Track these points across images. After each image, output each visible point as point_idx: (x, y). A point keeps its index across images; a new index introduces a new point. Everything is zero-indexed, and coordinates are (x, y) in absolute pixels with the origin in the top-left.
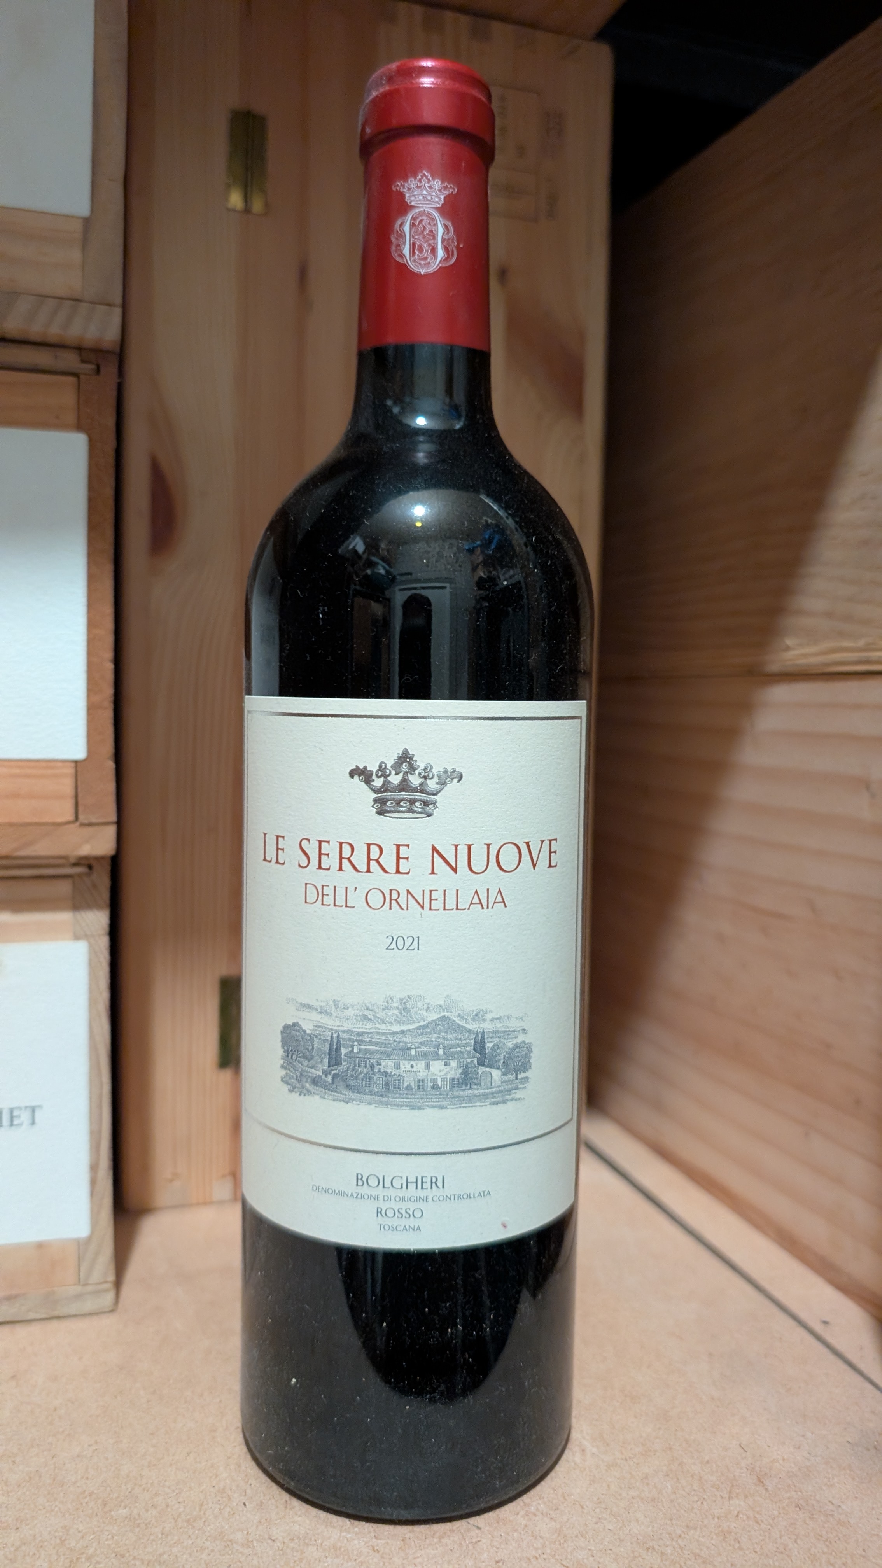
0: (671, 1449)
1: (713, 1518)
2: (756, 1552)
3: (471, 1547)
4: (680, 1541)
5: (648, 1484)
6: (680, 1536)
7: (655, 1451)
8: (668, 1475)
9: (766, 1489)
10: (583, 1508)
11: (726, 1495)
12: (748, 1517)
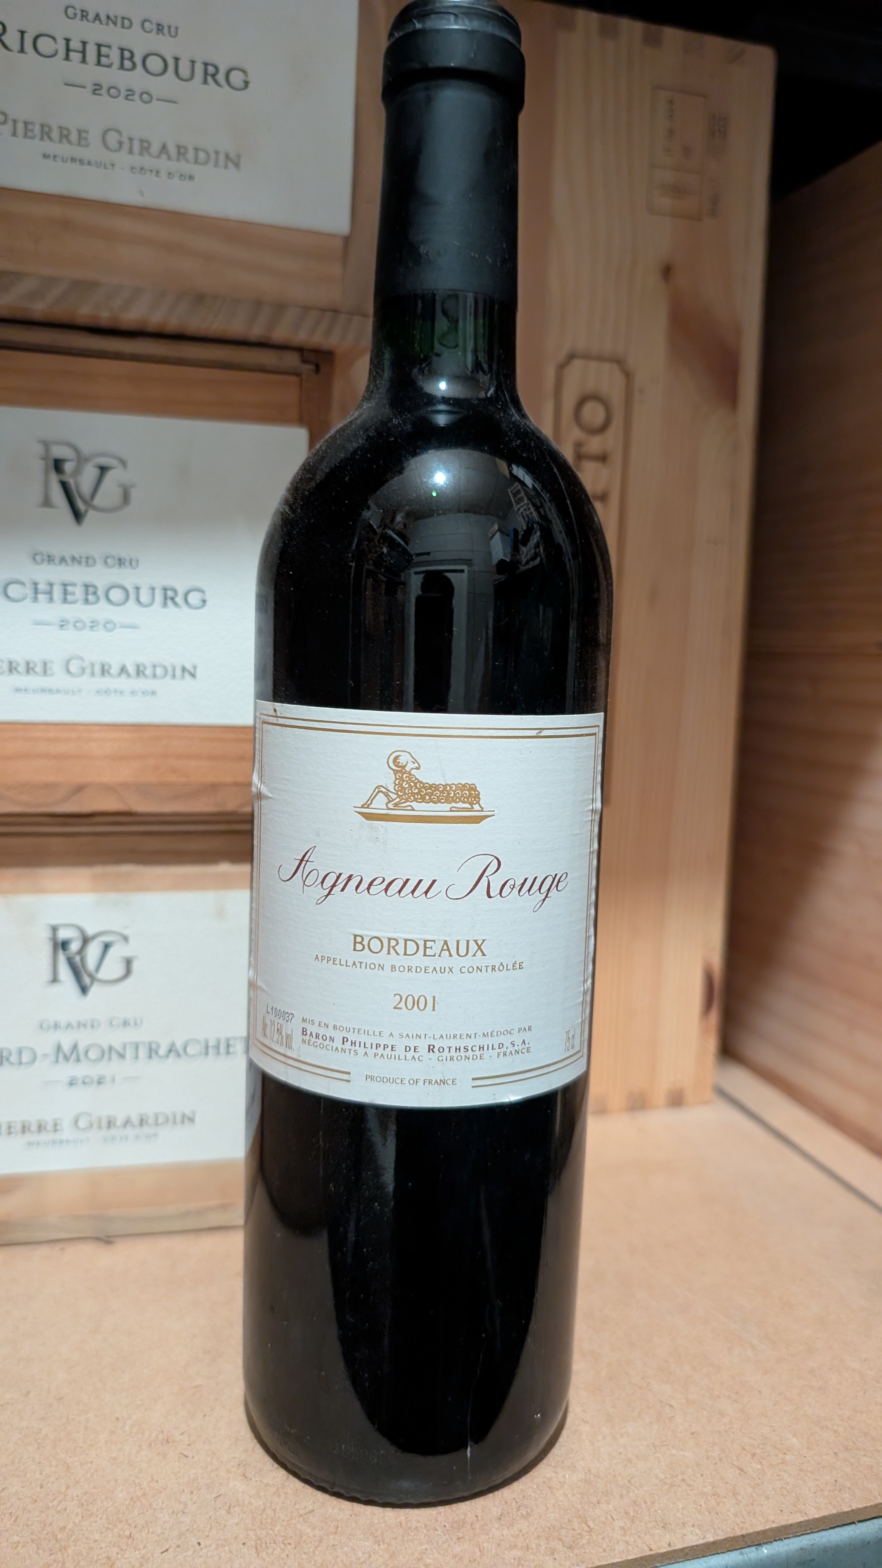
0: (831, 1348)
3: (667, 1421)
4: (850, 1423)
5: (815, 1376)
7: (818, 1350)
8: (832, 1369)
10: (760, 1393)
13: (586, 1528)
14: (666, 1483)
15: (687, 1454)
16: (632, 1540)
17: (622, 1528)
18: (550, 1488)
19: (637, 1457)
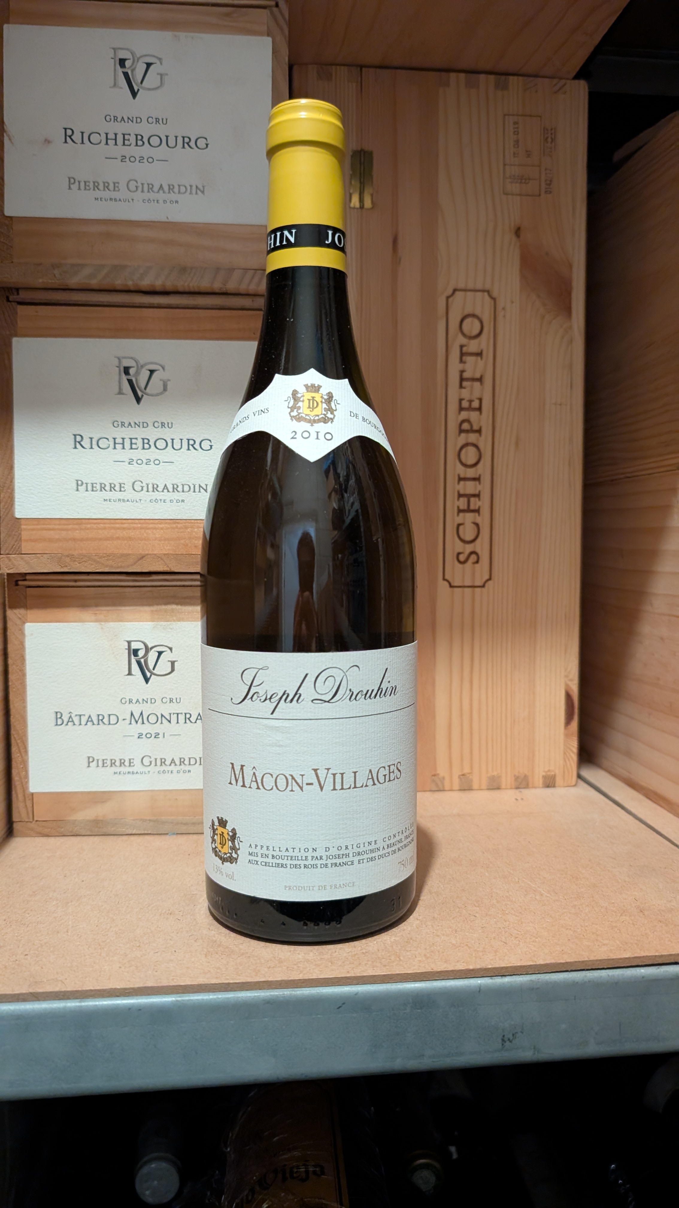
0: (593, 897)
1: (609, 921)
2: (628, 934)
3: (469, 922)
4: (586, 928)
5: (575, 908)
6: (587, 926)
7: (584, 897)
8: (588, 906)
9: (644, 914)
10: (535, 913)
11: (619, 915)
12: (628, 923)
13: (398, 959)
14: (455, 946)
15: (475, 935)
16: (423, 965)
17: (420, 961)
18: (384, 943)
19: (443, 935)
